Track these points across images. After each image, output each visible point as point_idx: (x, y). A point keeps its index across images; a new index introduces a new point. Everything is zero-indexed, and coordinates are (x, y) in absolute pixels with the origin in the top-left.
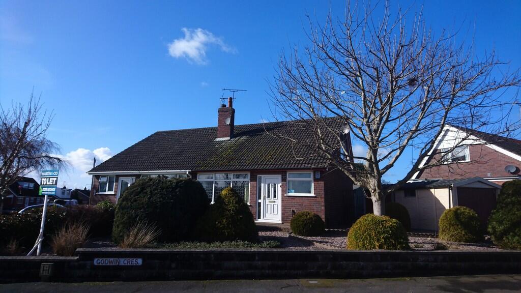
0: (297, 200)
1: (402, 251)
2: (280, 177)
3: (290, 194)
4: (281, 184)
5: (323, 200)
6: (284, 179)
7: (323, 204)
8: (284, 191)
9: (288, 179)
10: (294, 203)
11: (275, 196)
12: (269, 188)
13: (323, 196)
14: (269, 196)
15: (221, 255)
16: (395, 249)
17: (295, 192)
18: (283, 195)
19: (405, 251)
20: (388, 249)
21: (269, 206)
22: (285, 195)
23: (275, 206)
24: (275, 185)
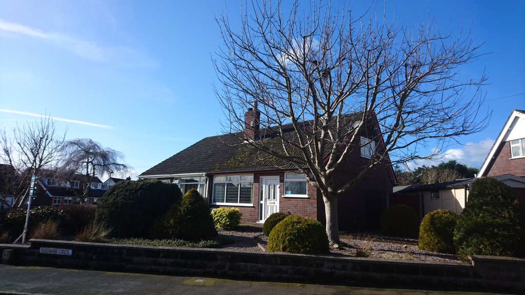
0: (293, 201)
1: (304, 255)
2: (278, 177)
3: (287, 196)
4: (279, 185)
5: (316, 201)
6: (282, 181)
7: (316, 205)
8: (282, 193)
9: (285, 180)
10: (290, 204)
11: (274, 198)
12: (269, 189)
13: (316, 197)
14: (269, 198)
15: (131, 250)
16: (298, 253)
17: (292, 193)
18: (280, 196)
19: (309, 255)
20: (291, 252)
21: (269, 207)
22: (282, 196)
23: (275, 207)
24: (275, 186)
